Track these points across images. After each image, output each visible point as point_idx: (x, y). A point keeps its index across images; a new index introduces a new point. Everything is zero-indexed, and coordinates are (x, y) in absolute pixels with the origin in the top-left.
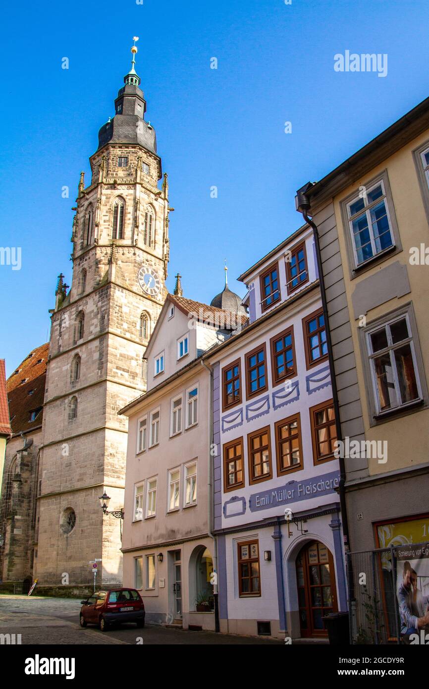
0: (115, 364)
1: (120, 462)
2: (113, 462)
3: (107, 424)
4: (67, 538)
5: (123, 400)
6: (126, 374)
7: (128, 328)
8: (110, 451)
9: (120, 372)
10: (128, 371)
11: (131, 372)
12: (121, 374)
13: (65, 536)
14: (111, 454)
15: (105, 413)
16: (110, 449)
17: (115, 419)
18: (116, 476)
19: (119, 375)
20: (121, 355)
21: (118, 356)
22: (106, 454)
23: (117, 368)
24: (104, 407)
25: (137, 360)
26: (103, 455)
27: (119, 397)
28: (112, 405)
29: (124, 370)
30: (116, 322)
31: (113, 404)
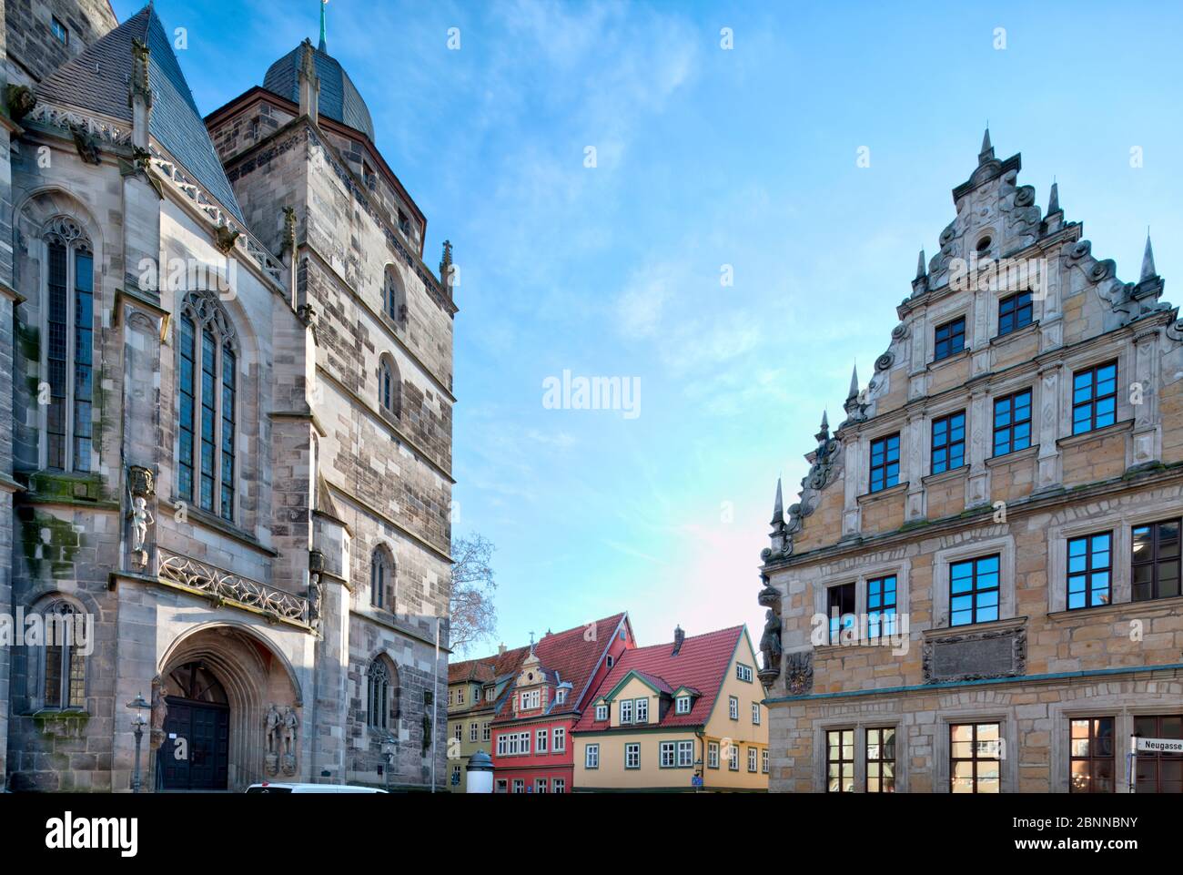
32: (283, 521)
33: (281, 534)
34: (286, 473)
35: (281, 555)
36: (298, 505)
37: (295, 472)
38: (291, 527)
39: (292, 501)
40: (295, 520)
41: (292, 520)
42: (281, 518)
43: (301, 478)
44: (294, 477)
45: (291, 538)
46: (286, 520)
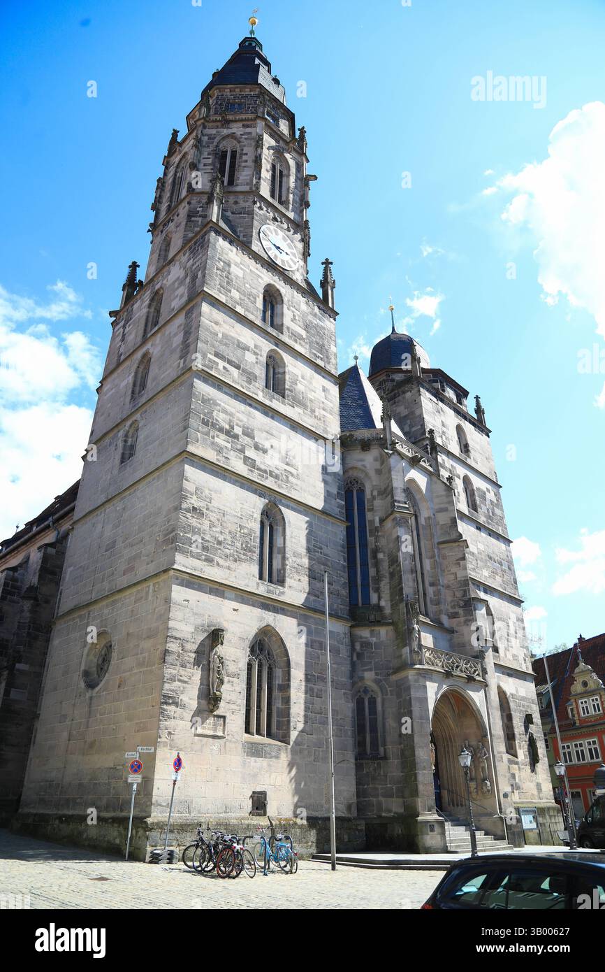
0: (213, 346)
1: (214, 529)
2: (199, 526)
3: (188, 446)
4: (91, 698)
5: (225, 411)
6: (235, 372)
7: (240, 299)
8: (193, 501)
9: (221, 364)
10: (238, 367)
11: (244, 371)
12: (224, 368)
13: (88, 695)
14: (195, 509)
15: (186, 428)
16: (195, 497)
17: (209, 442)
18: (203, 557)
19: (221, 367)
20: (225, 336)
21: (220, 336)
22: (184, 506)
23: (217, 355)
24: (186, 418)
25: (255, 354)
26: (178, 508)
27: (220, 405)
28: (202, 416)
29: (230, 362)
30: (218, 283)
31: (205, 415)
32: (455, 608)
33: (455, 618)
34: (452, 577)
35: (457, 632)
36: (464, 596)
37: (458, 576)
38: (461, 611)
39: (459, 594)
40: (462, 607)
41: (460, 607)
42: (453, 607)
43: (463, 579)
44: (458, 579)
45: (462, 619)
46: (457, 607)
